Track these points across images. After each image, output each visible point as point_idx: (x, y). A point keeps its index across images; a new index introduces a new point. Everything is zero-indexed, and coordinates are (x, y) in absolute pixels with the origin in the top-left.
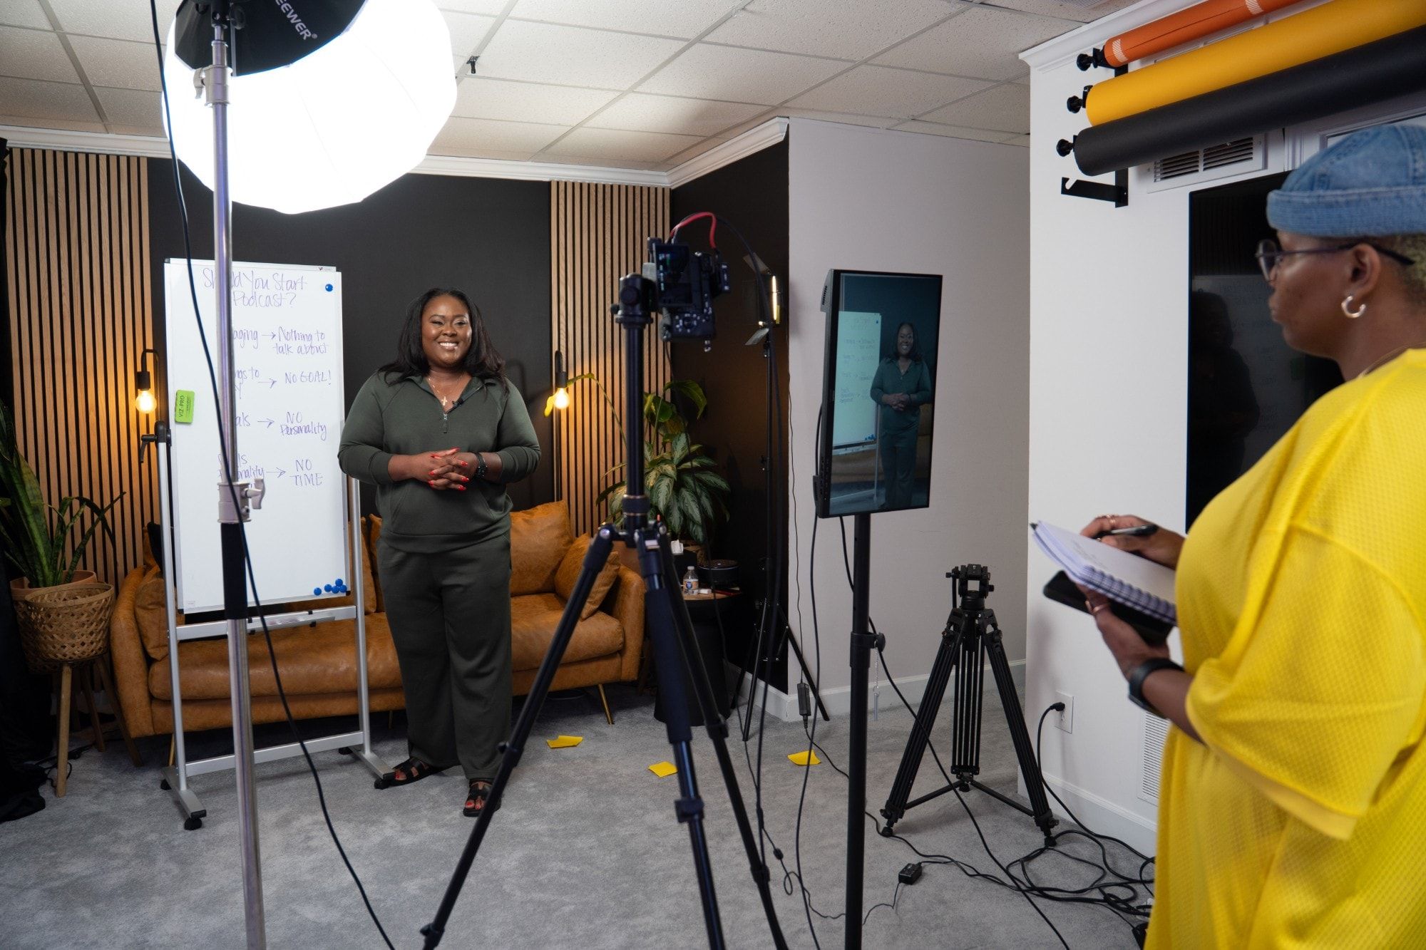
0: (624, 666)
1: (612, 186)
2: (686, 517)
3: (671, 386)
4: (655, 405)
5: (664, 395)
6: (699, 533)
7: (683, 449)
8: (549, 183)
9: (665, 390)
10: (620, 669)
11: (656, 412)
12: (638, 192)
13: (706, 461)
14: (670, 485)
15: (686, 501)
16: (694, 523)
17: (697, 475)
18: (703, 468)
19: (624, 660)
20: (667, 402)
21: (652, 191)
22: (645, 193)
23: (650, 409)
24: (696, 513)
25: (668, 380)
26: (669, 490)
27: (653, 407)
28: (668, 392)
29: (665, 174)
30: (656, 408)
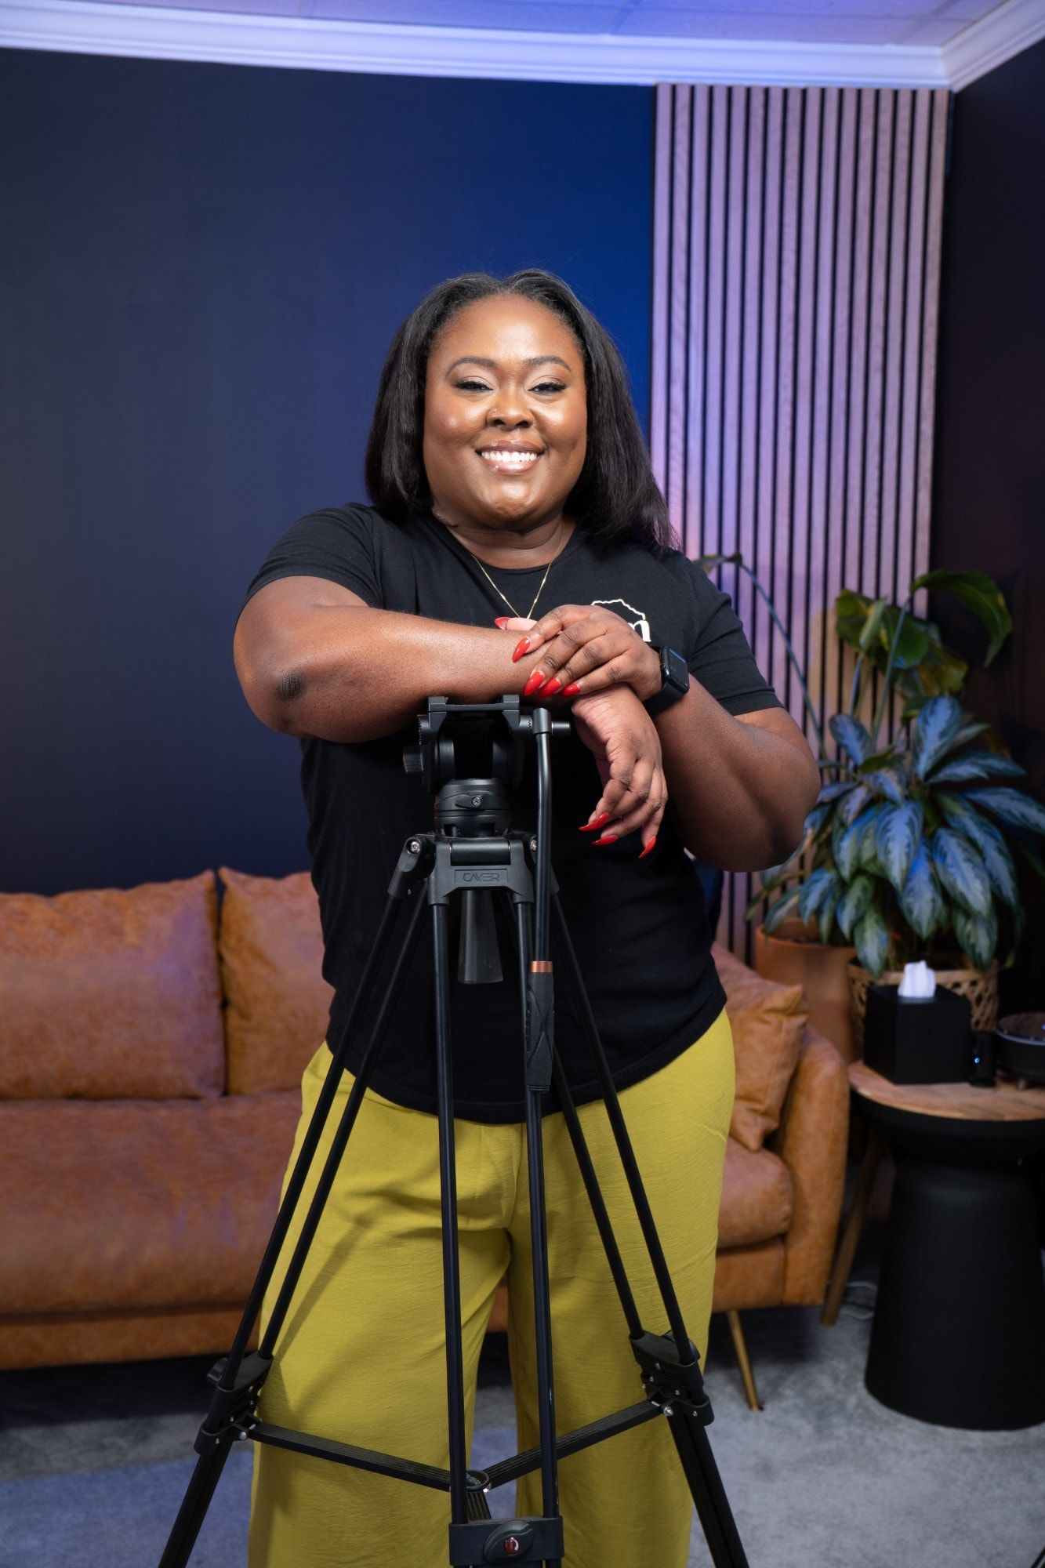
0: (792, 1272)
1: (804, 92)
2: (950, 900)
3: (927, 583)
4: (887, 628)
5: (911, 601)
6: (981, 939)
7: (943, 734)
8: (651, 92)
9: (913, 590)
10: (782, 1277)
11: (890, 643)
12: (868, 103)
13: (1000, 764)
14: (915, 819)
15: (949, 860)
16: (968, 913)
17: (981, 797)
18: (996, 781)
19: (792, 1254)
20: (919, 620)
21: (905, 101)
22: (886, 104)
23: (876, 638)
24: (975, 892)
25: (922, 569)
26: (913, 832)
27: (883, 634)
28: (922, 598)
29: (938, 51)
30: (889, 635)
